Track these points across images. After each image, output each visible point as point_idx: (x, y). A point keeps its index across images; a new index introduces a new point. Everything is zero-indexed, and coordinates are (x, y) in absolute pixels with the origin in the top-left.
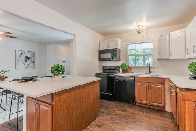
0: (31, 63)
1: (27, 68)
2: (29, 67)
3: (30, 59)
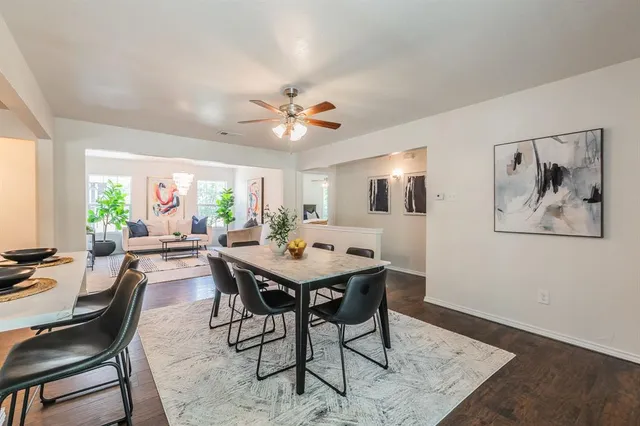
0: (580, 202)
1: (547, 231)
2: (559, 224)
3: (566, 180)
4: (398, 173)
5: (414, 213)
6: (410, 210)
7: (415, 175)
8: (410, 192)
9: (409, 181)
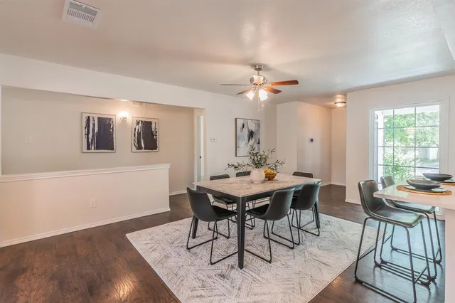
0: (256, 144)
3: (254, 136)
4: (125, 115)
5: (143, 150)
6: (139, 148)
7: (144, 120)
8: (139, 134)
9: (138, 123)
